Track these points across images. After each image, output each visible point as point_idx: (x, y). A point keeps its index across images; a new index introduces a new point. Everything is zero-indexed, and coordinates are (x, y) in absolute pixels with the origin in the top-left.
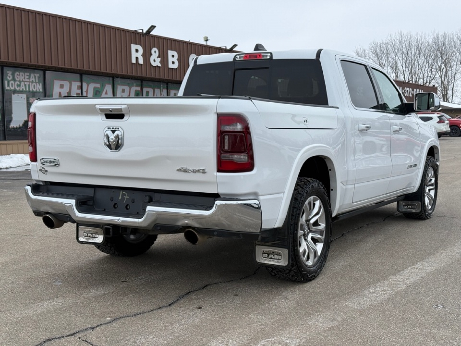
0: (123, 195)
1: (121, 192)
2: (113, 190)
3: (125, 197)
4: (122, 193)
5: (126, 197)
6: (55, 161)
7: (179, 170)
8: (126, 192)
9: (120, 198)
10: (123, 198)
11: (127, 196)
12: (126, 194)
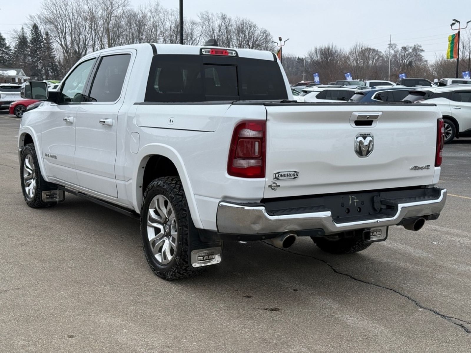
0: (353, 199)
1: (350, 197)
2: (342, 196)
3: (354, 200)
4: (352, 198)
5: (356, 201)
6: (295, 173)
7: (412, 169)
8: (355, 196)
9: (350, 202)
10: (353, 202)
11: (357, 199)
12: (355, 197)
